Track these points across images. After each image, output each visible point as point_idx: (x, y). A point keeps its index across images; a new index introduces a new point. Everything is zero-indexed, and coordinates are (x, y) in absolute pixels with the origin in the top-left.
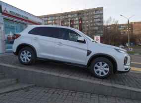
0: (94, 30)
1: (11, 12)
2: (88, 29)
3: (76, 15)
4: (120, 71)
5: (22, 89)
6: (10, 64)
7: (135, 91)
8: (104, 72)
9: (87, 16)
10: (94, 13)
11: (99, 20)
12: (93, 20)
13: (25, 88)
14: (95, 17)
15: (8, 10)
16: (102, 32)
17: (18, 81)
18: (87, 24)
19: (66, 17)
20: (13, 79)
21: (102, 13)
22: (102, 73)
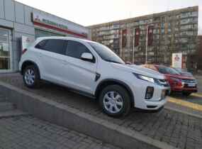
0: (179, 44)
1: (44, 20)
2: (169, 42)
3: (151, 20)
4: (138, 109)
5: (13, 117)
6: (15, 85)
7: (145, 143)
8: (116, 108)
9: (171, 21)
10: (182, 16)
11: (190, 27)
12: (179, 28)
13: (17, 116)
14: (182, 22)
15: (41, 18)
16: (193, 46)
17: (15, 107)
18: (168, 33)
19: (137, 24)
20: (9, 104)
21: (196, 15)
22: (114, 109)
